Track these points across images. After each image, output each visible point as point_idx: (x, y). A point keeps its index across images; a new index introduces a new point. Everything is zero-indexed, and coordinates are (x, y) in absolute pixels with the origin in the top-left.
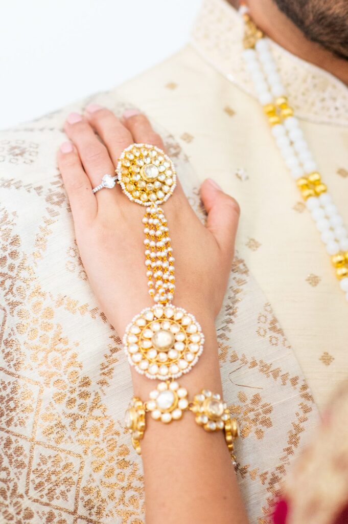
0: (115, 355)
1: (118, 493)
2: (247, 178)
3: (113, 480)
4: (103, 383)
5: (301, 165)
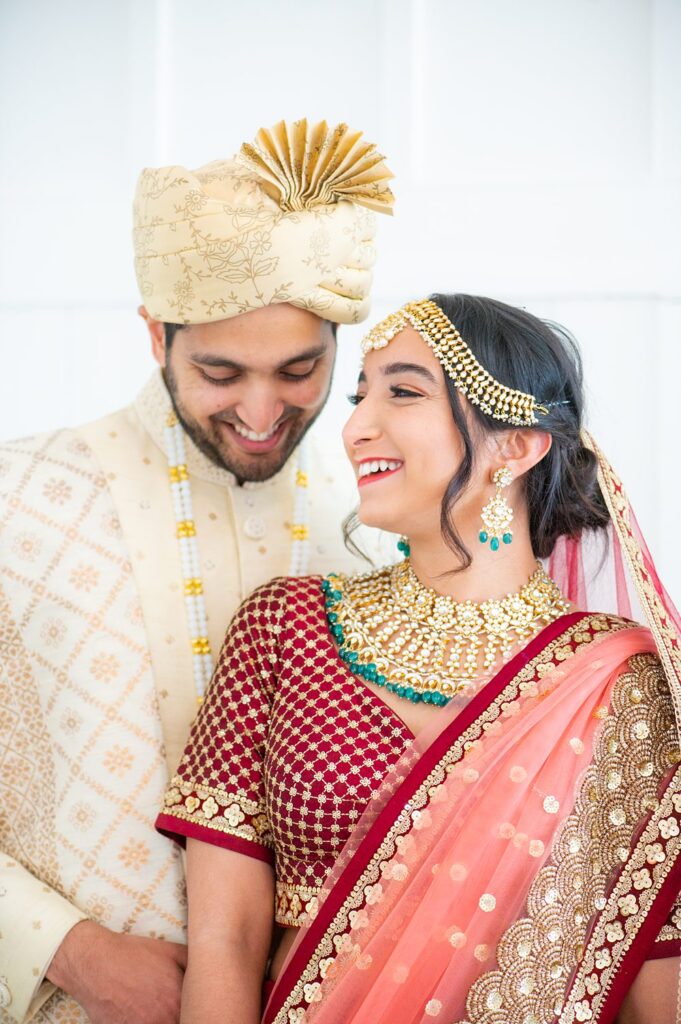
0: (33, 609)
1: (21, 692)
2: (149, 507)
3: (19, 684)
4: (23, 625)
5: (184, 513)
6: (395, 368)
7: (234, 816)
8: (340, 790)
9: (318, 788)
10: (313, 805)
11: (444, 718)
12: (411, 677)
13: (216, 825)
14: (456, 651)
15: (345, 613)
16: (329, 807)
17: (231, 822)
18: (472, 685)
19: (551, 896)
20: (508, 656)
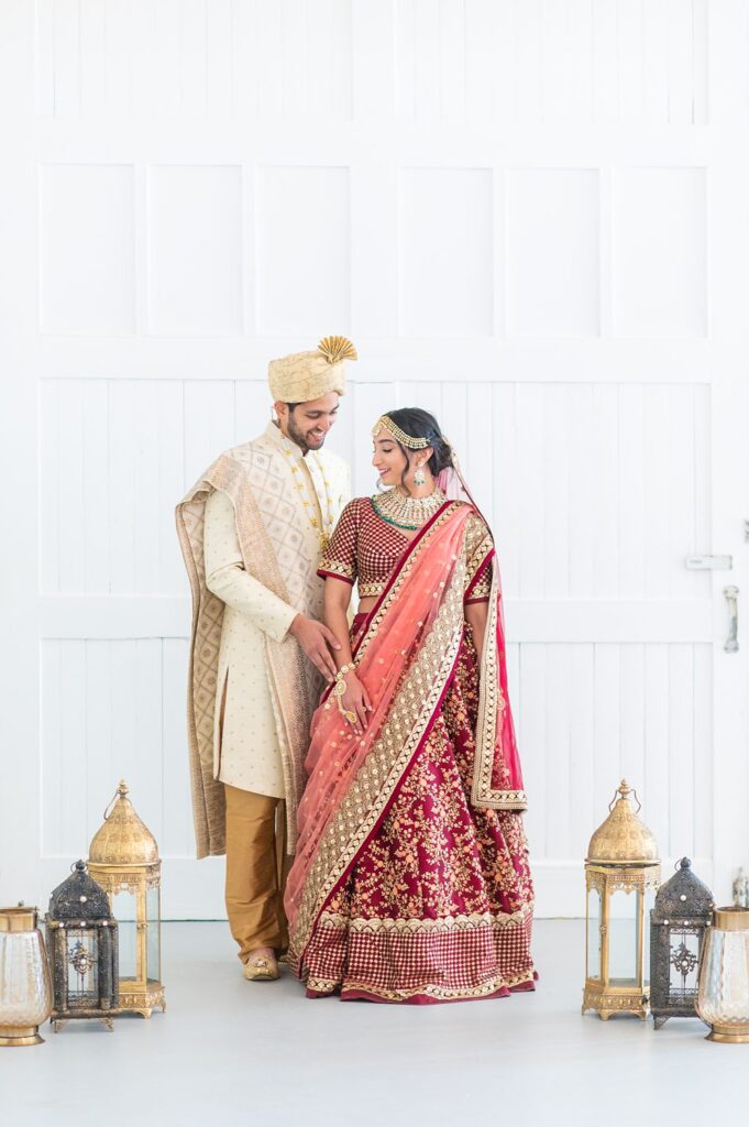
6: (382, 441)
7: (341, 569)
8: (387, 554)
9: (380, 554)
10: (379, 559)
11: (416, 533)
12: (403, 522)
13: (336, 572)
14: (415, 514)
15: (379, 506)
16: (384, 559)
17: (340, 571)
18: (422, 523)
19: (457, 583)
20: (431, 516)
